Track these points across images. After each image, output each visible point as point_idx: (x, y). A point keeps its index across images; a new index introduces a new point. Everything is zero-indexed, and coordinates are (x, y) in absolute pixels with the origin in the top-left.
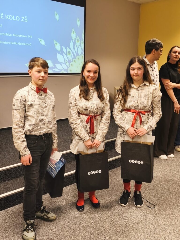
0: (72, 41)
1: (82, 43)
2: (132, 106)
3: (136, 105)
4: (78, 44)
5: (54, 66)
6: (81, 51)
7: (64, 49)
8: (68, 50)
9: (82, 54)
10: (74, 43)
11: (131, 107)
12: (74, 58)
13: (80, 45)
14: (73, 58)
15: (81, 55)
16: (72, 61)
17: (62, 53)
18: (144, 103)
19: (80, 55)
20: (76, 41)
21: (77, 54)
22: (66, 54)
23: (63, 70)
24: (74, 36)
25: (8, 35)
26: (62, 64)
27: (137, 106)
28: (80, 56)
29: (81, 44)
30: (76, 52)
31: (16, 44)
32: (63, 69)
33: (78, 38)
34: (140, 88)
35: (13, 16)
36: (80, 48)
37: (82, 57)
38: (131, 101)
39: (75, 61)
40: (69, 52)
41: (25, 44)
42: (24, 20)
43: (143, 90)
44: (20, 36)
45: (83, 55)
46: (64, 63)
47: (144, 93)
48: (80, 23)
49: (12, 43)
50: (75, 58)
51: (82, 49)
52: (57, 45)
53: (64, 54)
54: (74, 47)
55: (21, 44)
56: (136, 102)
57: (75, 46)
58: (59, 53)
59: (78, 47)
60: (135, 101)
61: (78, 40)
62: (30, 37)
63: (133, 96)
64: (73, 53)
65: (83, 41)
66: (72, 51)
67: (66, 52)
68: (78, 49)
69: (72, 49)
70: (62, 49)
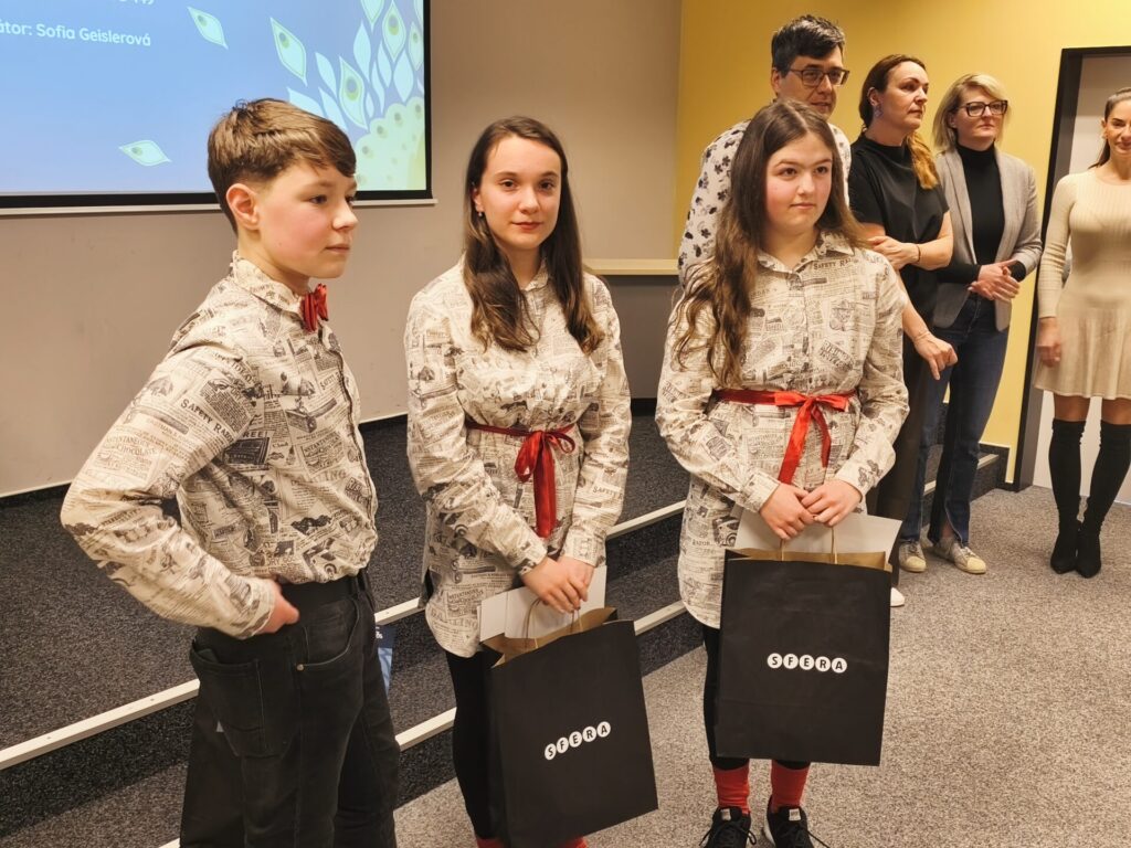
0: (362, 30)
1: (415, 37)
2: (778, 373)
3: (800, 367)
4: (394, 40)
6: (408, 78)
7: (324, 66)
8: (347, 72)
10: (376, 38)
11: (775, 378)
12: (379, 114)
13: (406, 47)
14: (371, 115)
15: (410, 97)
16: (367, 132)
17: (314, 87)
18: (837, 349)
19: (404, 99)
20: (385, 28)
21: (392, 94)
22: (334, 92)
27: (807, 367)
28: (405, 104)
29: (411, 40)
30: (388, 83)
31: (69, 34)
33: (393, 12)
34: (806, 270)
36: (403, 62)
37: (417, 108)
38: (769, 347)
39: (380, 130)
40: (351, 86)
41: (115, 38)
43: (824, 281)
45: (421, 102)
47: (833, 299)
49: (43, 31)
50: (383, 116)
51: (417, 69)
52: (286, 46)
53: (324, 95)
54: (374, 58)
56: (799, 346)
57: (381, 52)
58: (298, 86)
59: (397, 61)
60: (792, 346)
61: (393, 25)
63: (776, 316)
64: (369, 88)
65: (419, 26)
66: (367, 77)
67: (331, 83)
68: (393, 67)
69: (364, 65)
70: (312, 67)
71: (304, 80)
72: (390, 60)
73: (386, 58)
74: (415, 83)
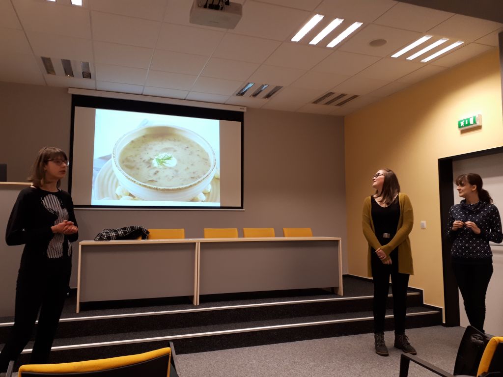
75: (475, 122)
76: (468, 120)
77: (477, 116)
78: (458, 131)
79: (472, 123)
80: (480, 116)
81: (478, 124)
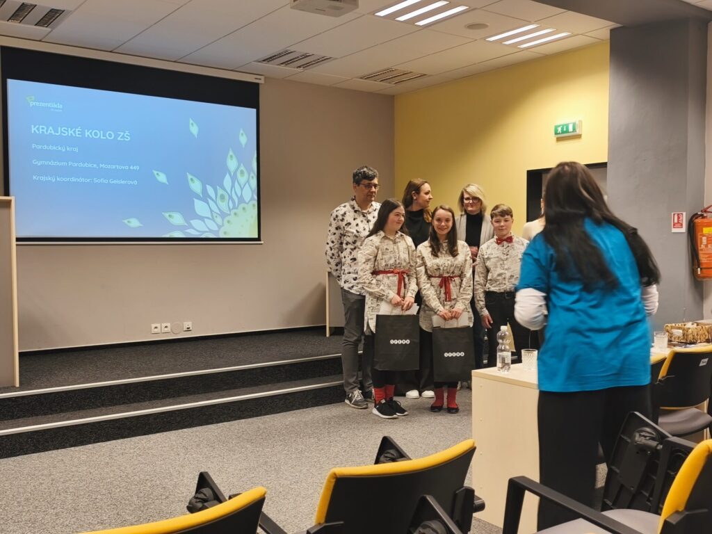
0: (228, 175)
1: (253, 177)
4: (242, 179)
5: (186, 224)
6: (250, 193)
7: (210, 190)
8: (220, 192)
9: (252, 199)
10: (234, 178)
12: (234, 207)
13: (248, 181)
14: (231, 208)
15: (249, 201)
16: (230, 215)
17: (205, 197)
19: (247, 202)
20: (239, 174)
21: (241, 200)
22: (214, 199)
23: (207, 232)
24: (232, 164)
25: (90, 165)
26: (205, 219)
27: (399, 263)
28: (247, 204)
29: (251, 178)
30: (239, 195)
31: (106, 181)
32: (208, 230)
33: (242, 168)
35: (102, 132)
36: (247, 188)
37: (254, 205)
38: (391, 258)
39: (235, 214)
40: (222, 197)
41: (123, 182)
42: (123, 137)
44: (114, 167)
45: (256, 203)
46: (210, 217)
48: (246, 138)
49: (96, 181)
50: (237, 208)
52: (194, 183)
53: (209, 200)
54: (233, 186)
55: (115, 182)
57: (236, 183)
58: (198, 197)
59: (244, 186)
61: (242, 172)
62: (135, 168)
63: (392, 250)
64: (230, 197)
65: (254, 173)
66: (230, 193)
67: (214, 197)
68: (242, 189)
69: (229, 190)
70: (204, 190)
71: (201, 195)
72: (241, 187)
73: (238, 186)
74: (252, 195)
75: (574, 130)
76: (567, 126)
77: (577, 123)
78: (554, 138)
79: (571, 129)
80: (580, 121)
81: (578, 132)
